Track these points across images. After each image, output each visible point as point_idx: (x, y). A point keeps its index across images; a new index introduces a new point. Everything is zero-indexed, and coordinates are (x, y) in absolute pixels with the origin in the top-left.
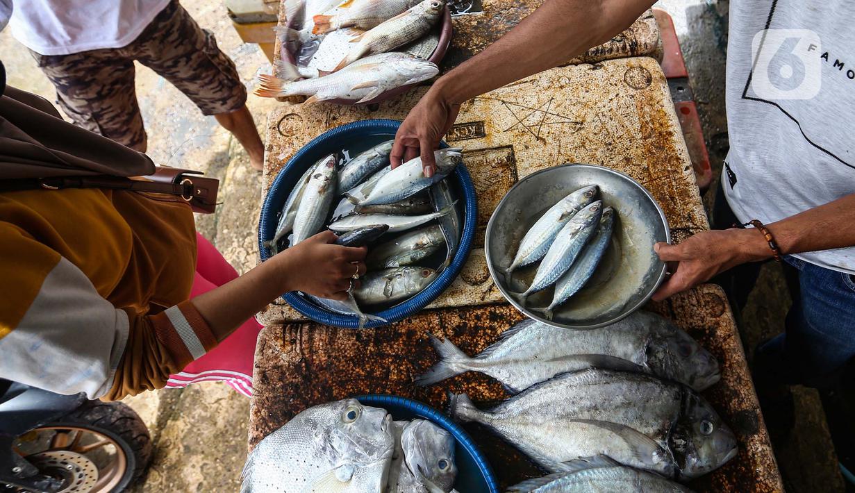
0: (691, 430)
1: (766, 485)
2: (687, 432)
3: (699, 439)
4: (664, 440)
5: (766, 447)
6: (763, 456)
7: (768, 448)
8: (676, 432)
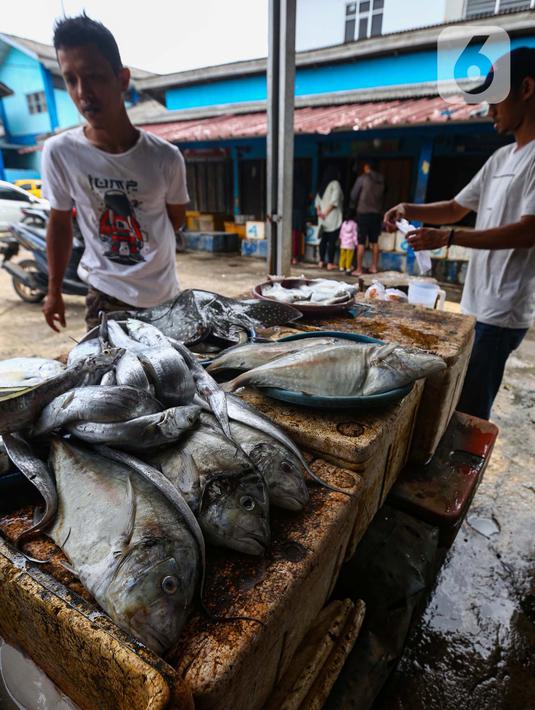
0: (233, 491)
1: (260, 595)
2: (229, 488)
3: (234, 502)
4: (207, 479)
5: (290, 576)
6: (281, 577)
7: (291, 577)
8: (221, 482)
